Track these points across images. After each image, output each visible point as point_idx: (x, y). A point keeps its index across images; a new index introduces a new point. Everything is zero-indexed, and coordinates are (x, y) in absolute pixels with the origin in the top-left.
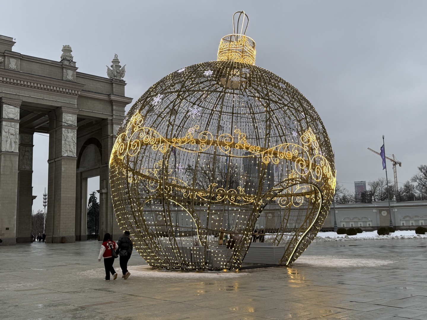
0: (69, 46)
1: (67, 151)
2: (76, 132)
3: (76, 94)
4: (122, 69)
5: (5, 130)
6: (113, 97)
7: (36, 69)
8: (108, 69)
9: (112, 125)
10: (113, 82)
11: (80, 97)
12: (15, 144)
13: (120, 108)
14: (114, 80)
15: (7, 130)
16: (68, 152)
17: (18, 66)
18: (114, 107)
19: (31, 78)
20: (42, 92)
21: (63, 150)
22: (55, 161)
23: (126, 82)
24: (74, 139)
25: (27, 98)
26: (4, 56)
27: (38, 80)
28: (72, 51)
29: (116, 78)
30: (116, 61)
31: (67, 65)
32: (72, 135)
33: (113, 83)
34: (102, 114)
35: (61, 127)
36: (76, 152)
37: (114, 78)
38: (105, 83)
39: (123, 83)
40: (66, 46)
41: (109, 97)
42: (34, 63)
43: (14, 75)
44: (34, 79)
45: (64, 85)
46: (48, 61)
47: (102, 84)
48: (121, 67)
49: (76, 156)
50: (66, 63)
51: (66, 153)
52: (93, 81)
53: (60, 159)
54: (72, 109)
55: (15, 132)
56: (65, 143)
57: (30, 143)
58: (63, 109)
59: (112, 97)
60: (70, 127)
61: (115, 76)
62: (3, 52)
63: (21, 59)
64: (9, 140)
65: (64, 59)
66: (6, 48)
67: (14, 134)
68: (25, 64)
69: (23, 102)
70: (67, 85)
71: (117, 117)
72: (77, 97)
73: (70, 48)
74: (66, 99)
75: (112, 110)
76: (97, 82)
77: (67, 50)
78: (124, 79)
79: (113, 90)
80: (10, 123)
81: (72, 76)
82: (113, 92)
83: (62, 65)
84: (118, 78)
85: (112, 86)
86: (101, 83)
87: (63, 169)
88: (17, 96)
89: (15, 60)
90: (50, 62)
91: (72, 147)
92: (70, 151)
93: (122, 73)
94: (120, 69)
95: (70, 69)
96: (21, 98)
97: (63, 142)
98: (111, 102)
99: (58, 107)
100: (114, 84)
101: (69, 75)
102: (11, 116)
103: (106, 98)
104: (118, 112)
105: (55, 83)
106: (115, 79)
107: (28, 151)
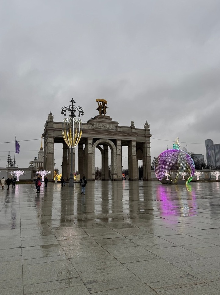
2: (136, 148)
4: (148, 125)
5: (118, 148)
8: (144, 126)
9: (146, 144)
19: (124, 133)
21: (133, 153)
25: (123, 139)
28: (134, 123)
33: (146, 130)
34: (143, 140)
35: (132, 146)
38: (143, 131)
39: (149, 130)
40: (132, 121)
43: (119, 133)
45: (132, 133)
46: (127, 127)
49: (136, 155)
50: (132, 127)
52: (140, 131)
53: (132, 156)
54: (135, 140)
56: (133, 151)
58: (132, 141)
60: (134, 146)
63: (120, 127)
64: (119, 151)
65: (132, 125)
66: (117, 125)
67: (120, 149)
68: (122, 129)
74: (133, 138)
79: (146, 133)
80: (119, 146)
81: (134, 130)
87: (133, 159)
88: (120, 138)
91: (135, 152)
98: (146, 137)
103: (144, 135)
104: (148, 140)
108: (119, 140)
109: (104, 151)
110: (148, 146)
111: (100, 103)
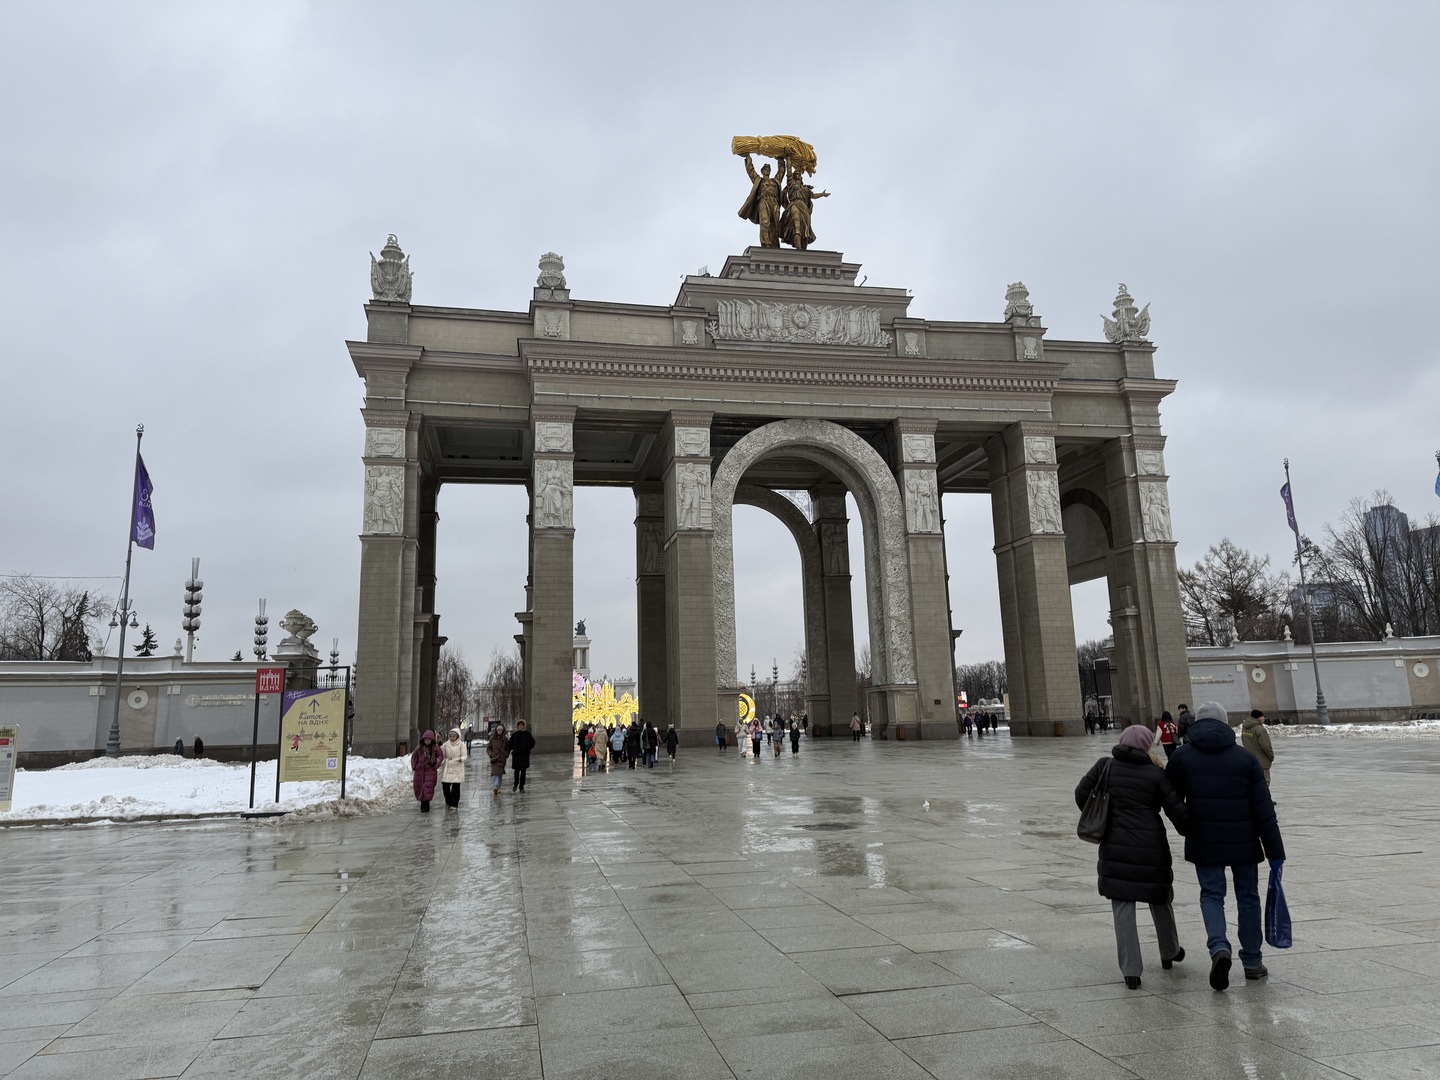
0: (1020, 283)
1: (1040, 521)
2: (1056, 477)
3: (1049, 389)
4: (1141, 316)
5: (911, 488)
6: (1128, 385)
7: (957, 346)
8: (1107, 322)
9: (1132, 450)
10: (1124, 349)
11: (1057, 395)
12: (933, 516)
13: (1148, 409)
14: (1126, 343)
15: (914, 488)
16: (1045, 522)
17: (922, 347)
18: (1133, 409)
19: (951, 369)
20: (976, 395)
21: (1032, 520)
22: (1014, 548)
23: (1153, 345)
24: (1053, 492)
25: (948, 412)
26: (893, 331)
27: (966, 369)
28: (1028, 294)
29: (1128, 338)
30: (1124, 300)
31: (1021, 327)
32: (1048, 483)
33: (1123, 352)
34: (1106, 427)
35: (1023, 467)
36: (1061, 523)
37: (1125, 339)
38: (1105, 356)
39: (1148, 349)
40: (1014, 285)
41: (1119, 386)
42: (952, 335)
43: (917, 368)
44: (959, 369)
45: (1021, 371)
46: (981, 326)
47: (1098, 358)
48: (1136, 311)
49: (1063, 532)
50: (1020, 322)
51: (1040, 526)
52: (1078, 355)
53: (1027, 540)
54: (1042, 424)
55: (931, 489)
56: (1036, 504)
58: (1023, 427)
59: (1126, 385)
60: (1040, 466)
61: (1126, 335)
62: (891, 322)
63: (926, 331)
64: (921, 508)
65: (1012, 315)
66: (895, 312)
67: (929, 493)
68: (934, 339)
69: (940, 423)
70: (1028, 371)
71: (1141, 431)
72: (1051, 395)
73: (1024, 287)
74: (1029, 403)
75: (1129, 416)
76: (1087, 354)
77: (1017, 293)
78: (1148, 338)
79: (1124, 368)
80: (918, 471)
81: (1035, 349)
82: (1126, 373)
83: (1012, 328)
84: (1133, 338)
85: (1123, 358)
86: (1096, 356)
87: (1037, 563)
88: (926, 412)
89: (916, 335)
90: (985, 326)
91: (1051, 511)
92: (1048, 521)
93: (1142, 324)
94: (1136, 315)
95: (1029, 335)
96: (935, 415)
97: (1031, 501)
98: (1124, 398)
99: (1009, 426)
100: (1126, 354)
101: (1029, 348)
102: (920, 456)
103: (1111, 388)
104: (1144, 418)
105: (1002, 371)
106: (1128, 341)
108: (918, 426)
109: (821, 529)
110: (1152, 470)
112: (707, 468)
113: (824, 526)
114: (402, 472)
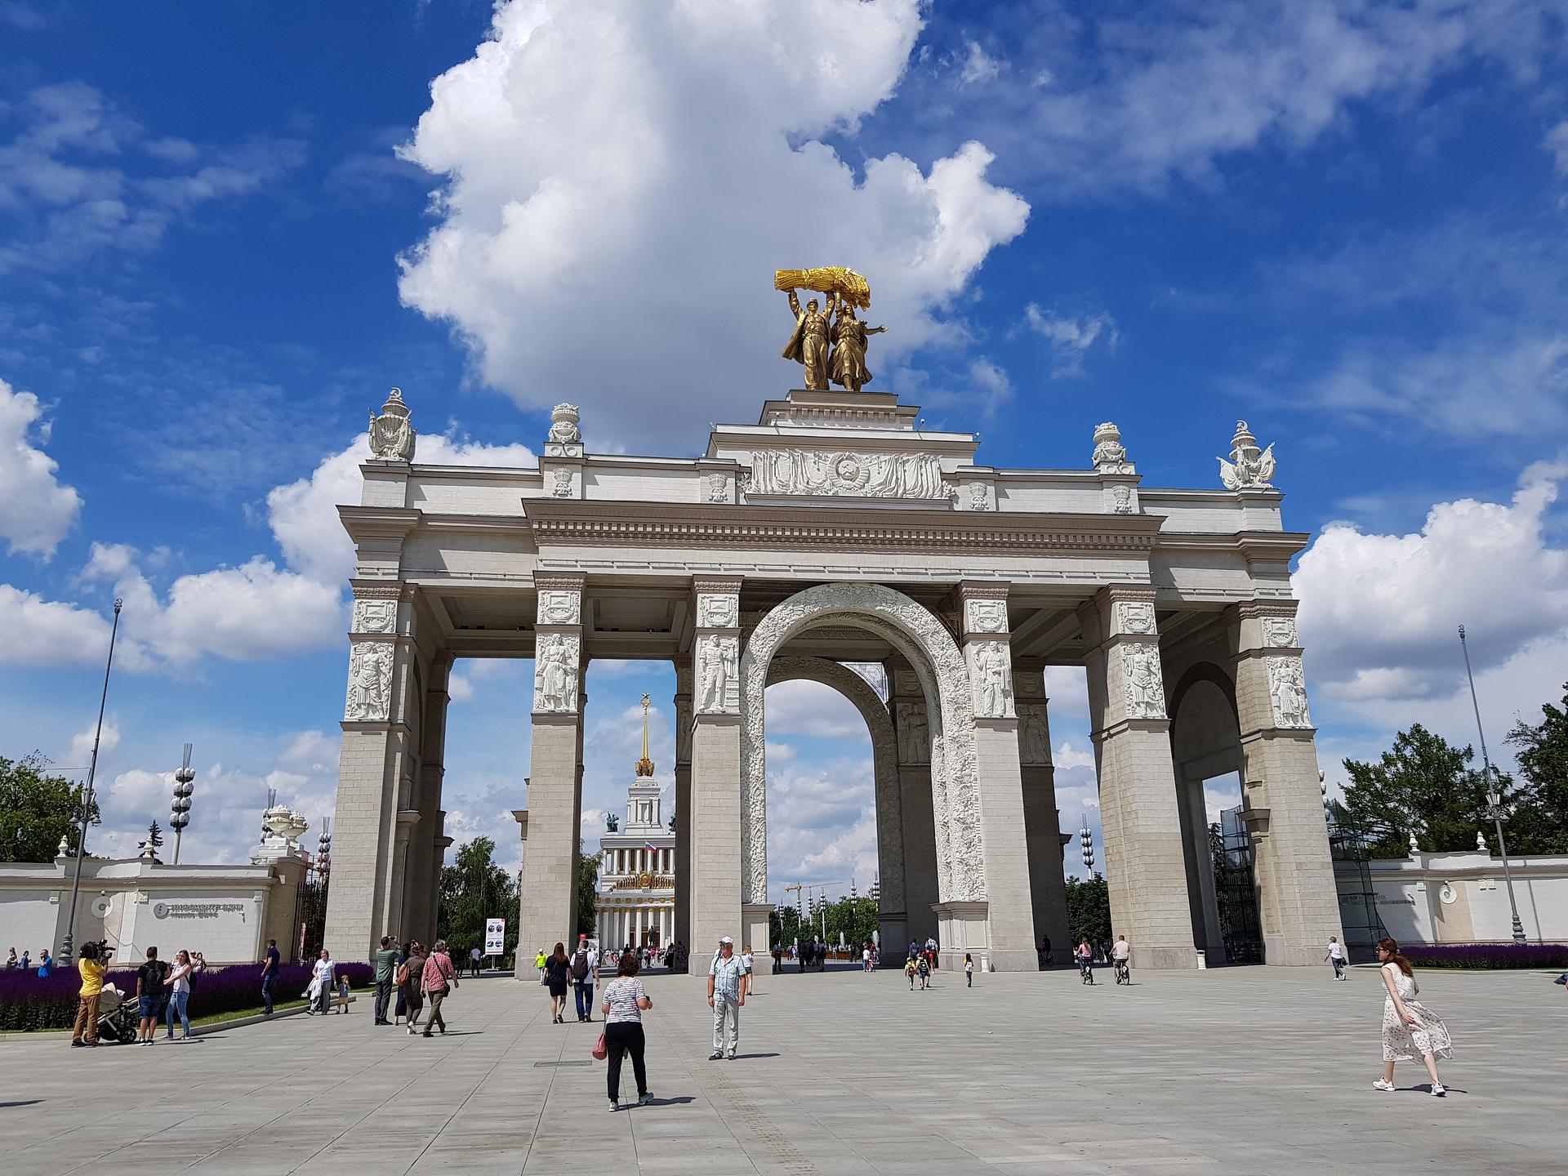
1: (1138, 703)
3: (1144, 546)
4: (1264, 458)
6: (1248, 540)
7: (1033, 497)
9: (1255, 616)
10: (1242, 497)
11: (1157, 551)
12: (1006, 697)
13: (1275, 568)
14: (1245, 491)
15: (981, 663)
16: (1143, 706)
17: (991, 499)
18: (1256, 568)
20: (1057, 554)
22: (1111, 736)
24: (1153, 668)
26: (956, 481)
27: (1043, 524)
29: (1248, 485)
30: (1243, 440)
31: (1110, 475)
32: (1147, 657)
33: (1241, 501)
35: (1116, 638)
36: (1164, 706)
37: (1244, 486)
38: (1221, 505)
41: (1237, 541)
42: (1027, 484)
43: (984, 523)
45: (1110, 525)
49: (1166, 717)
50: (1109, 469)
51: (1138, 709)
53: (1123, 726)
54: (1137, 587)
55: (1003, 666)
56: (1133, 683)
57: (1039, 694)
58: (1112, 592)
59: (1245, 540)
60: (1136, 637)
61: (1246, 481)
62: (954, 471)
63: (995, 480)
64: (990, 687)
65: (1101, 460)
66: (959, 460)
67: (1000, 670)
68: (1005, 489)
69: (1013, 587)
70: (1120, 526)
71: (1266, 594)
72: (1148, 553)
74: (1119, 563)
75: (1251, 576)
76: (1198, 503)
77: (1107, 435)
79: (1243, 520)
81: (1127, 499)
82: (1246, 526)
83: (1098, 476)
84: (1256, 484)
85: (1242, 508)
89: (984, 486)
91: (1151, 692)
92: (1147, 703)
93: (1265, 468)
94: (1259, 457)
95: (1120, 483)
97: (1126, 679)
98: (1245, 555)
99: (1100, 588)
100: (1245, 503)
101: (1120, 498)
102: (990, 626)
103: (1228, 544)
104: (1270, 579)
105: (1087, 526)
106: (1248, 488)
107: (1035, 715)
108: (985, 589)
109: (893, 711)
110: (1282, 640)
111: (804, 296)
112: (735, 641)
113: (899, 706)
114: (391, 649)
